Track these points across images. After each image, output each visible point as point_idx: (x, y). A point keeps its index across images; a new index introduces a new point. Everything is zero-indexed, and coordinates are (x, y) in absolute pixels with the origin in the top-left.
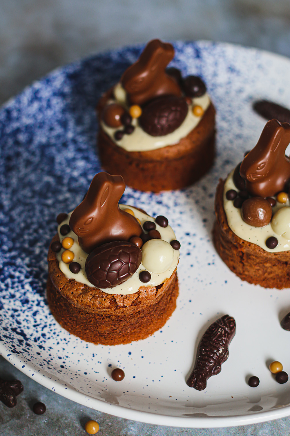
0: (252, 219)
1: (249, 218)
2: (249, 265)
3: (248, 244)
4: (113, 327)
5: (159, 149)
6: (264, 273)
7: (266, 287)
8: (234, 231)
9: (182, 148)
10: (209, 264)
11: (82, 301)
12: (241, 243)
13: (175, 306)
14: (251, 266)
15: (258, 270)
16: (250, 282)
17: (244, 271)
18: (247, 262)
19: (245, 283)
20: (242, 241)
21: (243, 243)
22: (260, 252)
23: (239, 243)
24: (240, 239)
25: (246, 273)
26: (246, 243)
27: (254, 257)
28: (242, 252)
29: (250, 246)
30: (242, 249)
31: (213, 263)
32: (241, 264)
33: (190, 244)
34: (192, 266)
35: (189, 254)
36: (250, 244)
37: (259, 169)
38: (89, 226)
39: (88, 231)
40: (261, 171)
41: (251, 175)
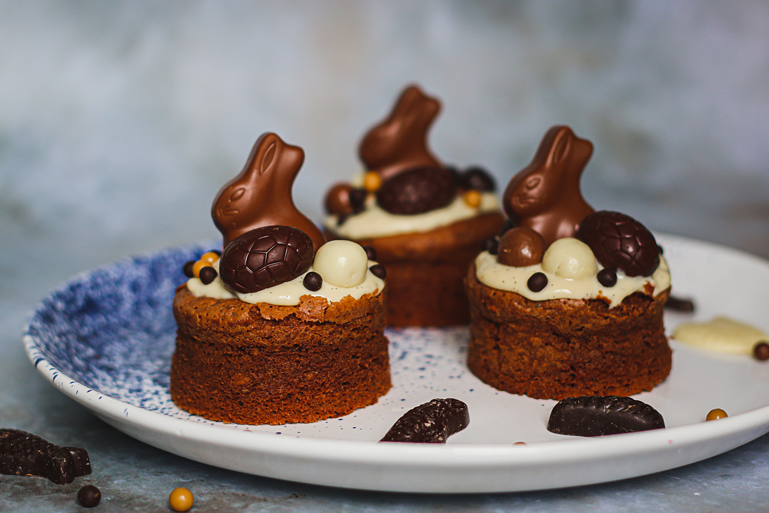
0: (510, 251)
1: (506, 251)
2: (508, 348)
3: (501, 294)
4: (254, 374)
6: (532, 360)
7: (537, 398)
8: (482, 277)
10: (451, 377)
11: (207, 314)
12: (491, 295)
13: (374, 401)
14: (511, 350)
15: (521, 354)
16: (512, 391)
17: (500, 366)
18: (505, 343)
19: (504, 394)
20: (493, 292)
21: (494, 294)
22: (520, 307)
23: (488, 298)
24: (491, 288)
25: (504, 368)
26: (498, 293)
27: (513, 326)
28: (497, 325)
29: (504, 295)
30: (494, 308)
31: (459, 377)
32: (495, 352)
33: (428, 363)
34: (422, 377)
35: (422, 369)
36: (504, 292)
37: (530, 188)
38: (239, 203)
39: (237, 212)
40: (534, 192)
41: (517, 198)
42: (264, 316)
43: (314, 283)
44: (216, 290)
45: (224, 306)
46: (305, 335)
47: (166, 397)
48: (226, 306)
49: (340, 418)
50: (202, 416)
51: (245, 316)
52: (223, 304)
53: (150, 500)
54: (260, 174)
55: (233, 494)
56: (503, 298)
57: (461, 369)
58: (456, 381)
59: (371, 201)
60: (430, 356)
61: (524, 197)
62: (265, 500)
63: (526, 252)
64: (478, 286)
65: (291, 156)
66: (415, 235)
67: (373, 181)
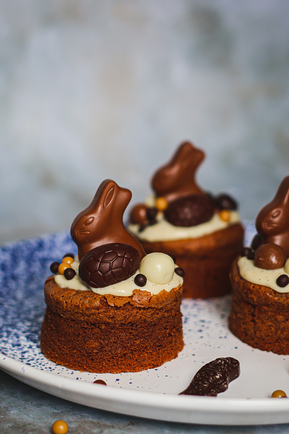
0: (264, 259)
1: (261, 259)
2: (261, 322)
3: (258, 287)
4: (102, 341)
5: (181, 241)
6: (277, 330)
7: (279, 354)
8: (245, 275)
9: (205, 244)
10: (221, 337)
11: (71, 301)
12: (251, 287)
13: (176, 356)
14: (263, 323)
15: (270, 326)
16: (262, 349)
17: (255, 332)
18: (259, 318)
19: (257, 351)
20: (252, 286)
21: (253, 287)
22: (271, 296)
23: (249, 289)
24: (251, 283)
25: (258, 334)
26: (256, 286)
27: (265, 308)
28: (254, 306)
29: (260, 288)
30: (253, 296)
31: (225, 337)
32: (252, 323)
33: (203, 326)
34: (202, 337)
35: (200, 331)
36: (260, 286)
37: (274, 217)
38: (89, 227)
39: (89, 232)
40: (277, 220)
41: (266, 224)
42: (109, 303)
43: (141, 281)
44: (75, 284)
45: (82, 296)
46: (136, 316)
47: (38, 351)
48: (83, 296)
49: (156, 368)
50: (65, 366)
51: (97, 303)
52: (81, 295)
53: (37, 427)
54: (104, 207)
55: (91, 422)
56: (259, 290)
57: (225, 331)
58: (223, 340)
59: (160, 217)
60: (203, 321)
61: (270, 223)
62: (113, 427)
63: (274, 260)
64: (242, 281)
65: (123, 196)
66: (190, 240)
67: (162, 204)
